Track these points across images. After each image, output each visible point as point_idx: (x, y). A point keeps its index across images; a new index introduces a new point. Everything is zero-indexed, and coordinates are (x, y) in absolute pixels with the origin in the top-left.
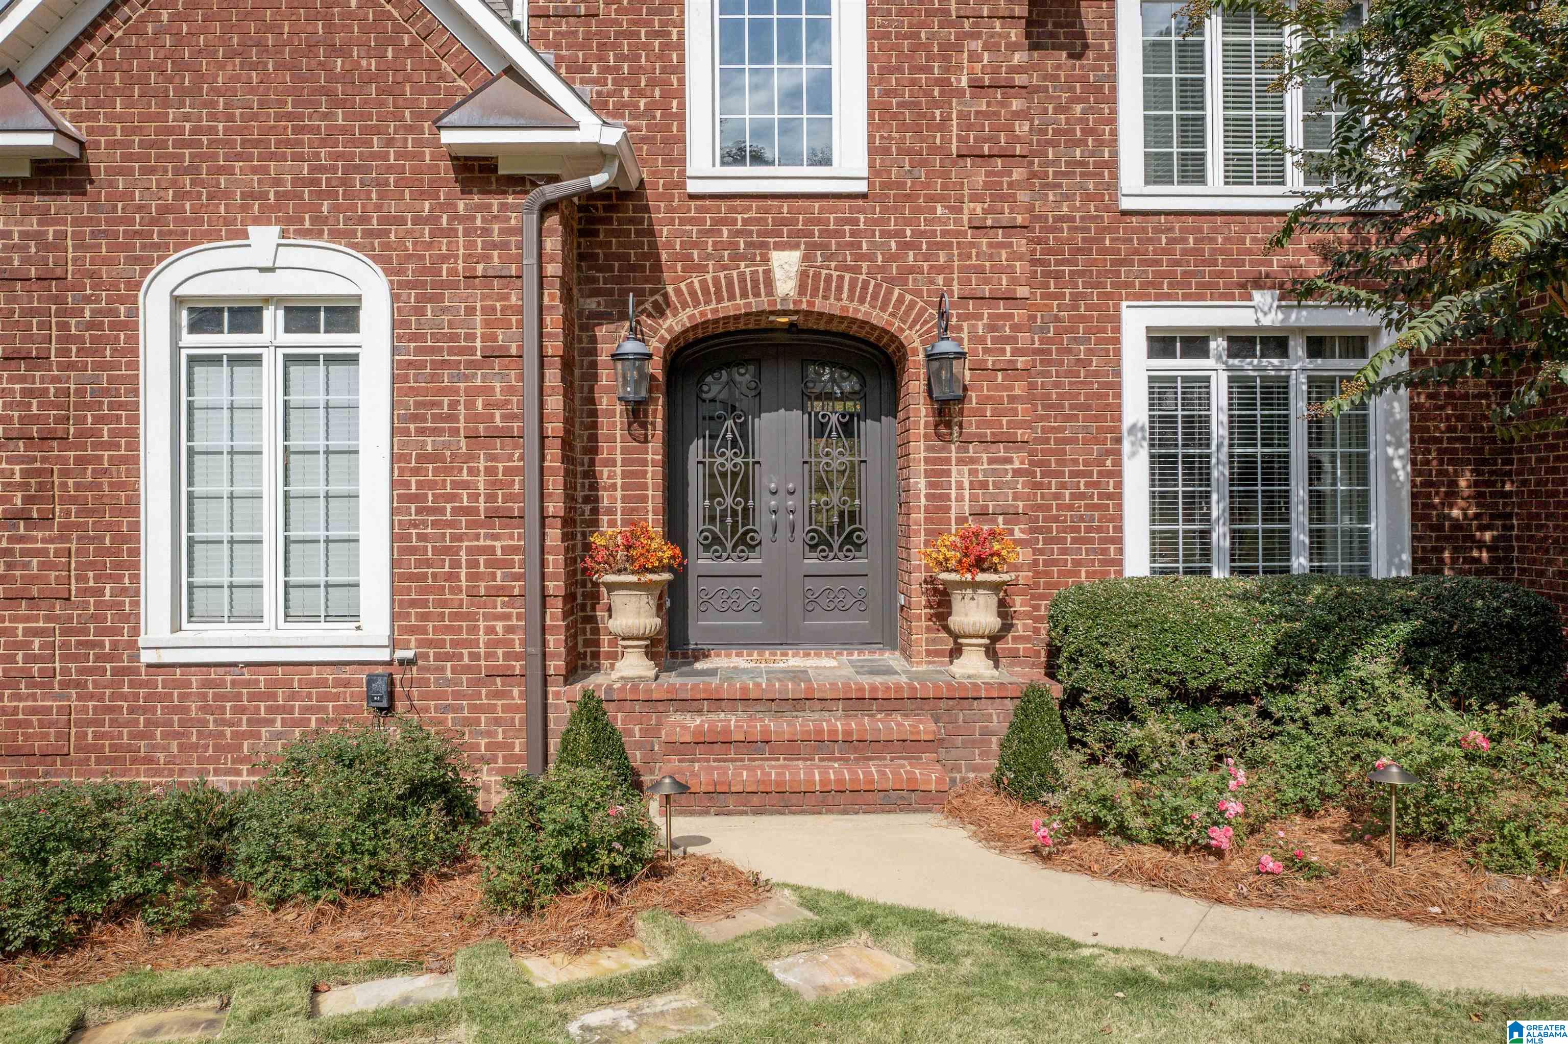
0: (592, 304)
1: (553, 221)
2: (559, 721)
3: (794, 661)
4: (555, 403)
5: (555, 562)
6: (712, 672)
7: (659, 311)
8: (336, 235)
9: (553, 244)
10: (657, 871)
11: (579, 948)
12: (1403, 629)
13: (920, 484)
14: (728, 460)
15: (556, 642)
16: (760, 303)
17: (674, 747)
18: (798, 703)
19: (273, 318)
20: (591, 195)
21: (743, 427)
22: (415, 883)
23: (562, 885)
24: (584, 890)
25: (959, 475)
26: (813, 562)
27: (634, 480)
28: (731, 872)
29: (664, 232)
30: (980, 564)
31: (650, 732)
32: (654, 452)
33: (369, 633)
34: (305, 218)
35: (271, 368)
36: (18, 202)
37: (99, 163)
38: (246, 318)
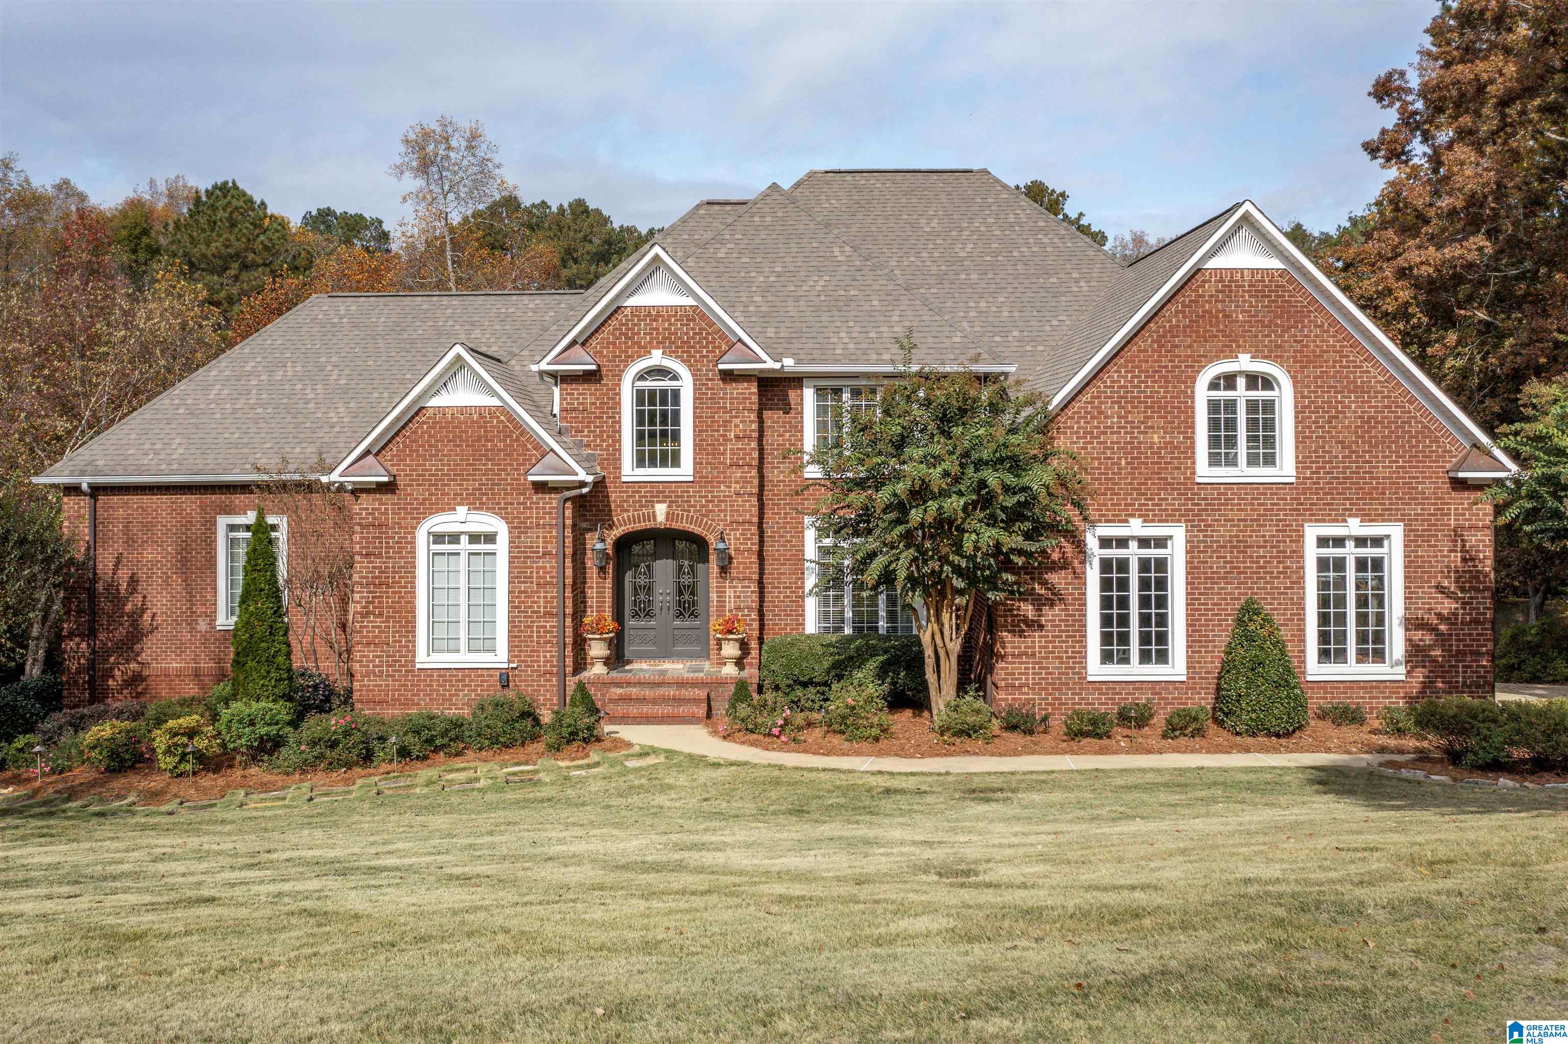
0: (584, 525)
1: (569, 504)
2: (570, 691)
3: (667, 665)
4: (569, 572)
5: (569, 631)
6: (630, 671)
7: (611, 527)
8: (488, 509)
9: (568, 513)
10: (598, 740)
11: (573, 760)
12: (881, 658)
13: (714, 596)
14: (642, 581)
15: (569, 661)
16: (649, 525)
17: (611, 701)
18: (659, 685)
19: (464, 539)
20: (582, 496)
21: (648, 567)
22: (523, 744)
23: (569, 742)
24: (575, 744)
25: (729, 593)
26: (677, 623)
27: (601, 593)
28: (623, 741)
29: (613, 497)
30: (730, 632)
31: (603, 695)
32: (609, 583)
33: (500, 657)
34: (477, 503)
35: (463, 557)
36: (371, 497)
37: (401, 482)
38: (454, 538)
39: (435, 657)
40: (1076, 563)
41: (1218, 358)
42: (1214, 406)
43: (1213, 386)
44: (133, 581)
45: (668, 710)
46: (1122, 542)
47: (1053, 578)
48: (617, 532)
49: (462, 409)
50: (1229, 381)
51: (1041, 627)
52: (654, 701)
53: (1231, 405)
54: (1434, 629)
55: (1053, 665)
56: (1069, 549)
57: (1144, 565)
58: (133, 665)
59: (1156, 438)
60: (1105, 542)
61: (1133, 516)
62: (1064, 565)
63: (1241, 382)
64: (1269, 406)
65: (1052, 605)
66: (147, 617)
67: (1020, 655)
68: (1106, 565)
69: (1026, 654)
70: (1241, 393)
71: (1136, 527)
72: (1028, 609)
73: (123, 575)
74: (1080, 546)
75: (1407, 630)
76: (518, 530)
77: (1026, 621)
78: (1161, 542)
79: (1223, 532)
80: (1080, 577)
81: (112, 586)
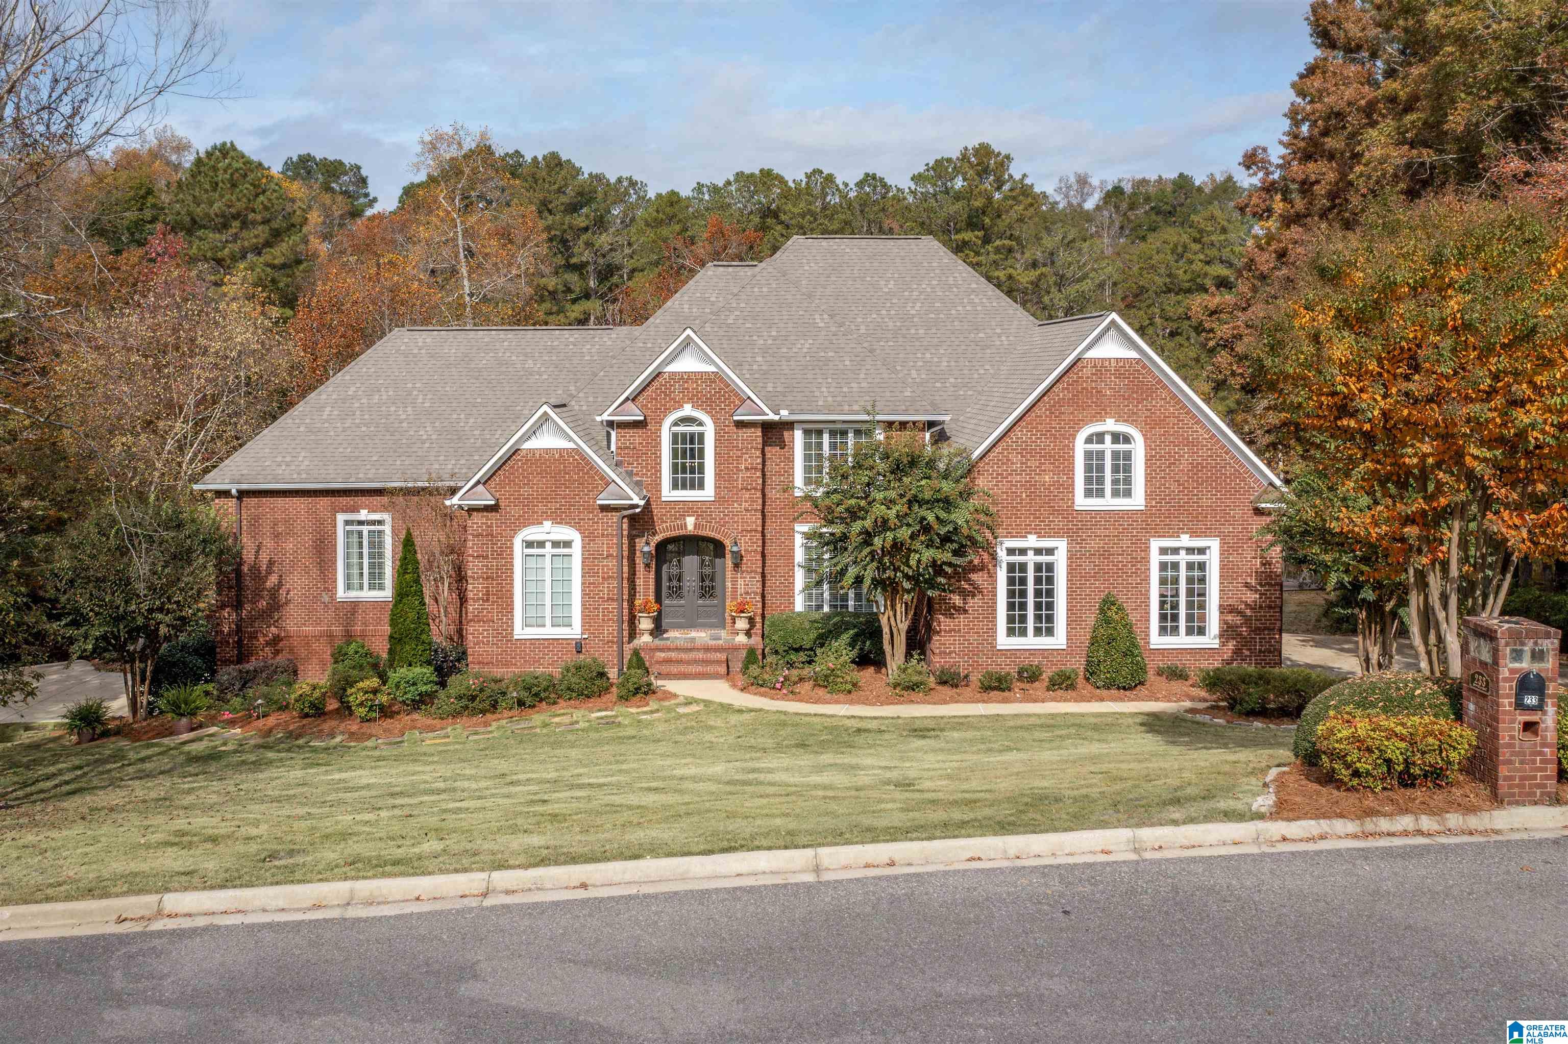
0: (634, 532)
1: (625, 520)
2: (627, 656)
3: (693, 634)
4: (626, 569)
5: (626, 612)
6: (668, 639)
7: (654, 534)
8: (566, 523)
9: (625, 526)
10: (654, 693)
11: (639, 707)
12: (852, 632)
13: (729, 584)
14: (675, 571)
15: (626, 633)
16: (682, 532)
17: (658, 662)
18: (691, 650)
19: (548, 545)
20: (635, 514)
21: (679, 561)
22: (600, 696)
23: (634, 694)
24: (638, 696)
25: (740, 582)
26: (700, 602)
27: (646, 582)
28: (670, 693)
29: (655, 512)
30: (742, 612)
31: (652, 657)
32: (652, 575)
33: (575, 631)
34: (558, 519)
35: (548, 558)
36: (480, 514)
37: (502, 504)
38: (541, 544)
39: (528, 630)
40: (990, 567)
41: (1092, 422)
42: (1088, 455)
43: (1089, 440)
44: (271, 563)
45: (699, 669)
46: (1023, 552)
47: (974, 576)
48: (658, 538)
49: (547, 451)
50: (1099, 437)
51: (966, 611)
52: (688, 662)
53: (1101, 455)
54: (1240, 613)
55: (972, 638)
56: (986, 556)
57: (1038, 567)
58: (273, 629)
59: (1047, 479)
60: (1011, 552)
61: (1030, 533)
62: (982, 568)
63: (1108, 438)
64: (1128, 456)
65: (974, 596)
66: (282, 592)
67: (950, 631)
68: (1011, 567)
69: (954, 630)
70: (1108, 446)
71: (1032, 541)
72: (957, 600)
73: (264, 558)
74: (993, 555)
75: (1221, 613)
76: (588, 538)
77: (954, 608)
78: (1050, 551)
79: (1094, 545)
80: (992, 577)
81: (255, 568)
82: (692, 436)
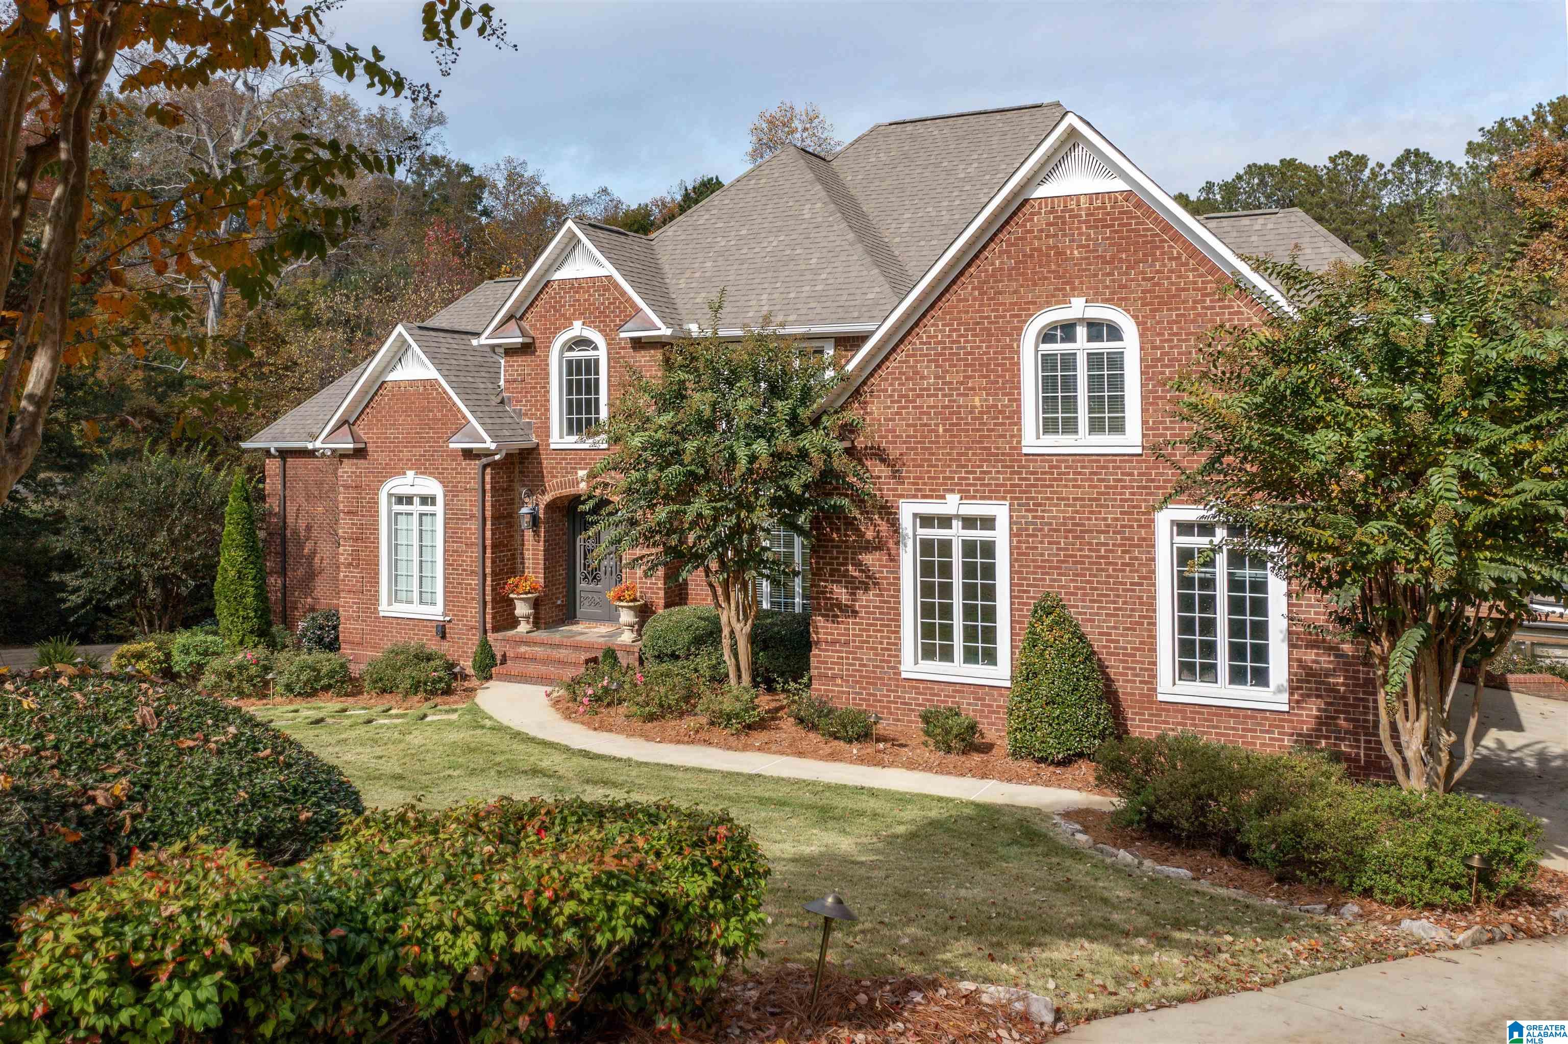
1: (487, 470)
7: (543, 493)
8: (431, 474)
9: (488, 478)
10: (447, 693)
14: (590, 545)
15: (490, 618)
16: (575, 491)
33: (436, 611)
34: (422, 469)
35: (416, 518)
36: (351, 461)
37: (371, 448)
38: (409, 500)
39: (394, 606)
40: (891, 544)
41: (1049, 304)
42: (1048, 361)
43: (1047, 336)
44: (309, 528)
46: (945, 521)
47: (869, 559)
48: (548, 498)
49: (412, 382)
50: (1067, 330)
51: (855, 613)
52: (545, 661)
53: (1069, 361)
54: (1332, 649)
55: (866, 656)
56: (884, 527)
57: (969, 548)
58: (309, 600)
59: (977, 403)
60: (926, 521)
61: (952, 491)
62: (878, 546)
63: (1081, 332)
64: (1116, 361)
65: (867, 589)
66: (317, 560)
67: (834, 642)
68: (927, 546)
69: (838, 641)
70: (1082, 345)
71: (951, 504)
72: (841, 593)
73: (302, 523)
74: (894, 525)
75: (1292, 646)
76: (451, 492)
77: (839, 606)
78: (988, 523)
79: (1055, 513)
80: (894, 559)
81: (295, 532)
82: (588, 362)
